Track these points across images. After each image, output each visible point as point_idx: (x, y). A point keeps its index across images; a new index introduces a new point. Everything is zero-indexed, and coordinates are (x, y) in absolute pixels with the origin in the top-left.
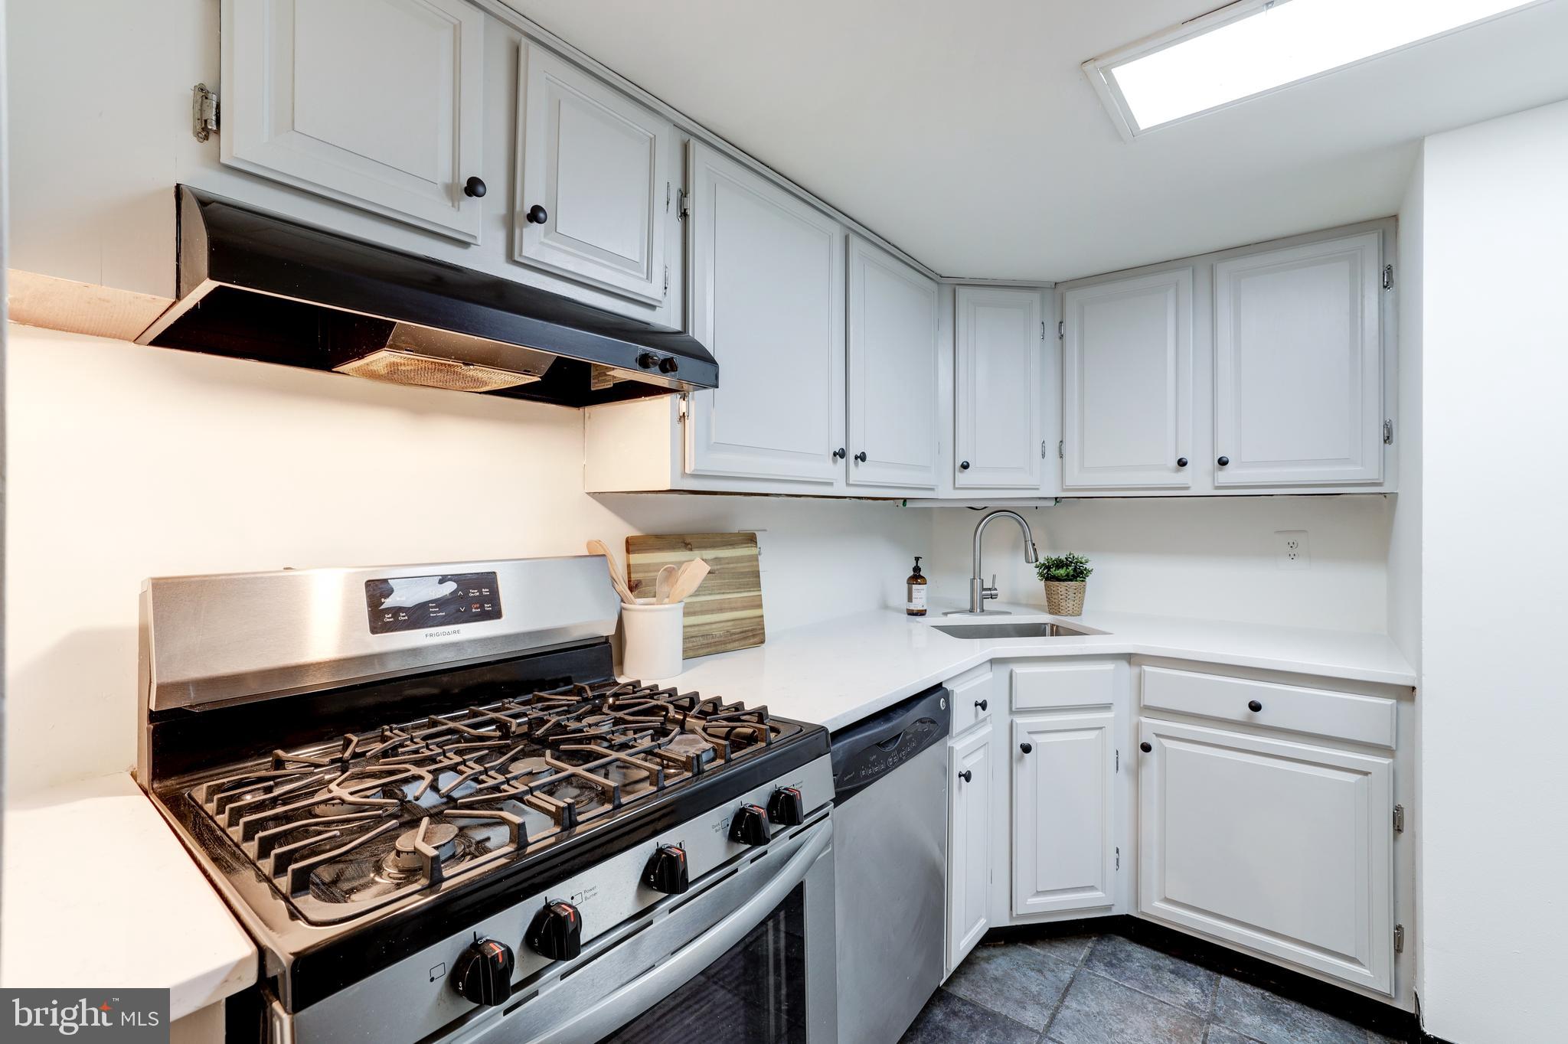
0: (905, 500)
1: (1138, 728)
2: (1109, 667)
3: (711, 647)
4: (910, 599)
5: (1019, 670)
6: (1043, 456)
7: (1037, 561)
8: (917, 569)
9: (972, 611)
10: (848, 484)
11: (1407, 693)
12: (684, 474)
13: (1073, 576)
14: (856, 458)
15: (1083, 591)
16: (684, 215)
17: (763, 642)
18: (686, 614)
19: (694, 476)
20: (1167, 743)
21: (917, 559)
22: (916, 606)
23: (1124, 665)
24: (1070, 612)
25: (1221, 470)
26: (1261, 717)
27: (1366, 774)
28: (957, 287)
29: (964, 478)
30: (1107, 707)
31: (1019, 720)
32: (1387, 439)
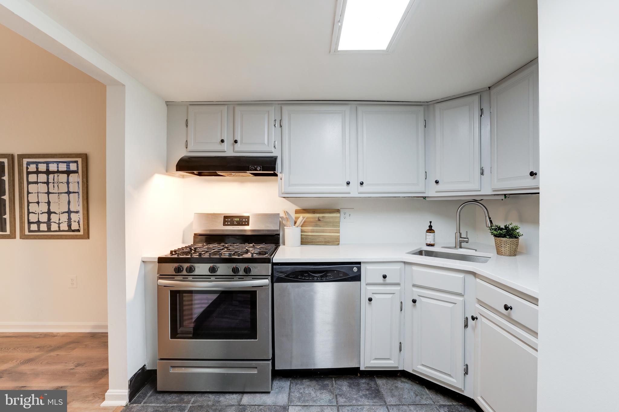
0: (425, 197)
2: (461, 276)
6: (482, 174)
7: (491, 226)
8: (430, 227)
9: (455, 247)
10: (358, 193)
12: (282, 193)
16: (281, 127)
17: (338, 244)
21: (431, 222)
22: (428, 242)
28: (435, 104)
30: (460, 295)
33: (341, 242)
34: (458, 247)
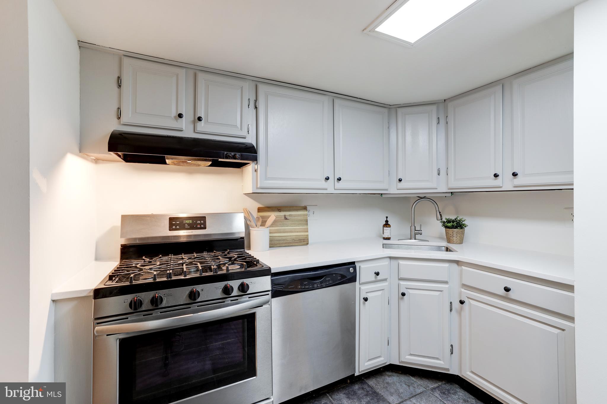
0: (382, 194)
2: (446, 265)
3: (286, 244)
4: (383, 233)
6: (439, 174)
7: (441, 219)
8: (387, 221)
9: (411, 239)
10: (335, 189)
12: (257, 188)
13: (456, 226)
14: (338, 179)
15: (463, 233)
16: (256, 108)
17: (308, 244)
20: (472, 302)
21: (387, 217)
22: (386, 236)
23: (455, 266)
24: (455, 242)
25: (514, 178)
26: (511, 294)
27: (563, 330)
28: (397, 108)
29: (401, 185)
31: (402, 283)
33: (310, 241)
34: (413, 238)
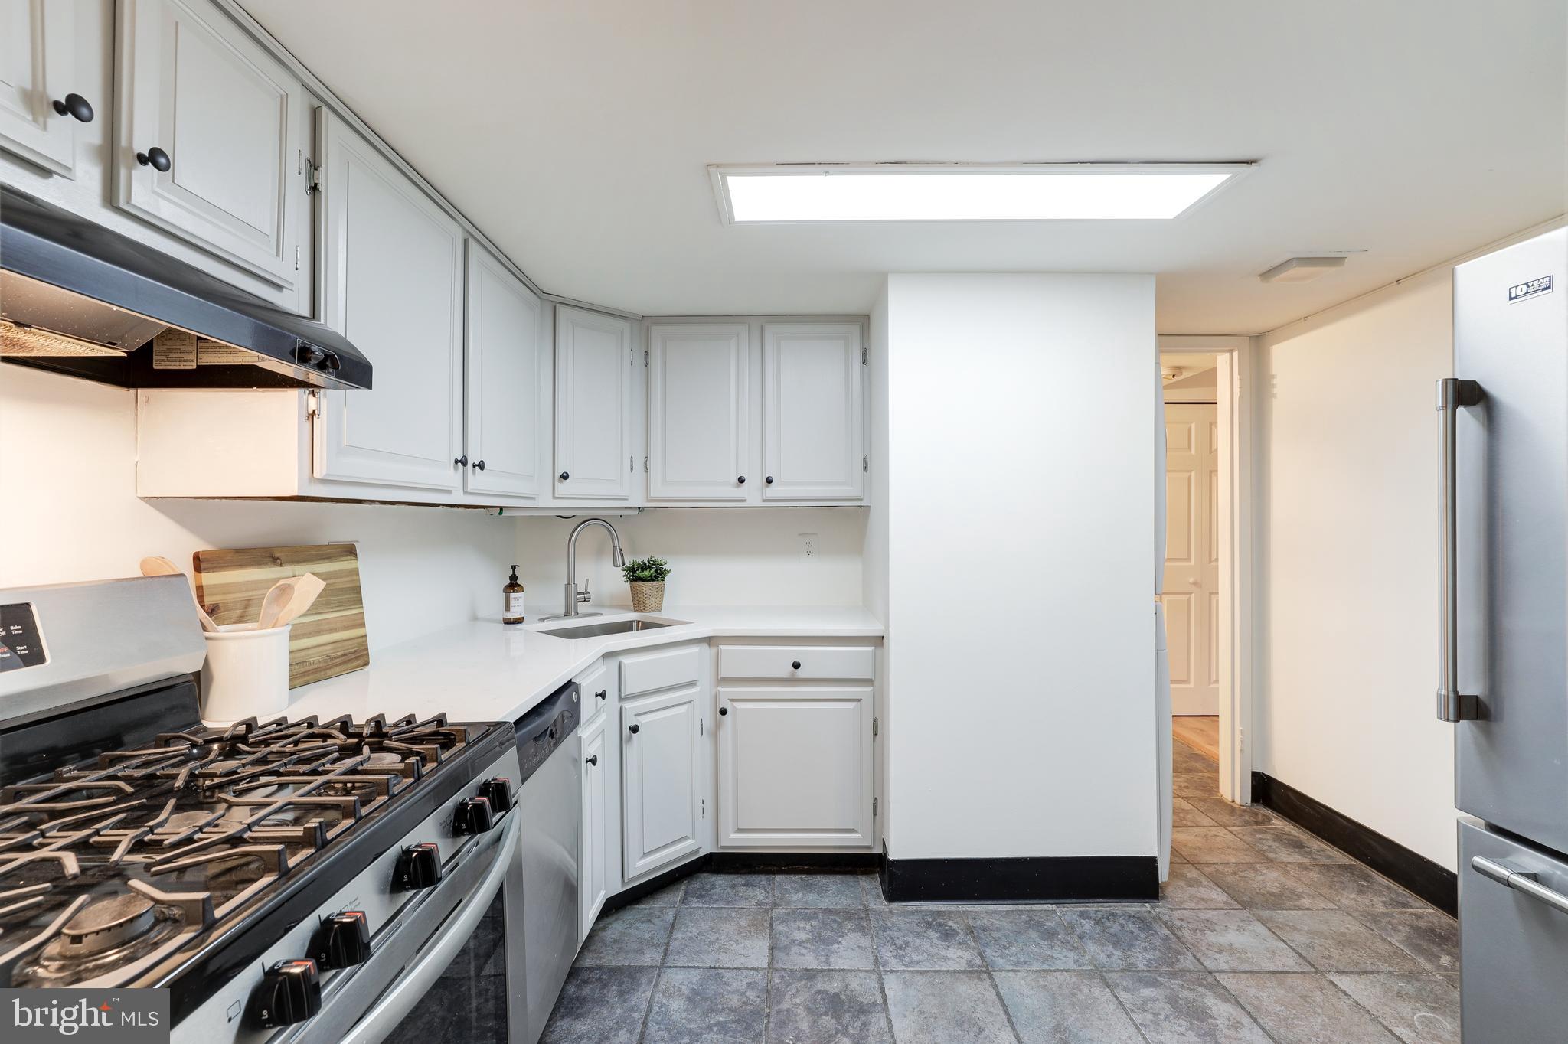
0: (501, 508)
1: (716, 698)
2: (694, 649)
3: (308, 675)
4: (507, 607)
5: (627, 660)
6: (632, 470)
7: (624, 564)
8: (513, 578)
9: (567, 614)
10: (465, 493)
11: (879, 641)
12: (313, 479)
13: (655, 576)
14: (474, 466)
15: (662, 589)
16: (314, 189)
17: (367, 664)
18: (293, 637)
19: (324, 481)
20: (737, 705)
21: (514, 567)
22: (513, 614)
23: (705, 646)
24: (654, 608)
25: (767, 486)
26: (800, 673)
27: (859, 700)
28: (558, 305)
29: (563, 488)
30: (693, 684)
31: (627, 705)
32: (865, 469)
34: (573, 613)
